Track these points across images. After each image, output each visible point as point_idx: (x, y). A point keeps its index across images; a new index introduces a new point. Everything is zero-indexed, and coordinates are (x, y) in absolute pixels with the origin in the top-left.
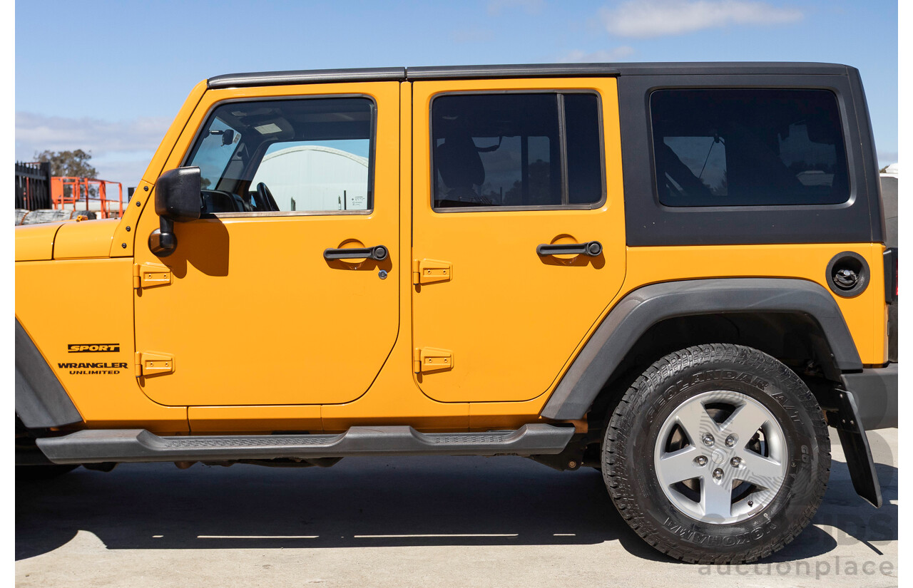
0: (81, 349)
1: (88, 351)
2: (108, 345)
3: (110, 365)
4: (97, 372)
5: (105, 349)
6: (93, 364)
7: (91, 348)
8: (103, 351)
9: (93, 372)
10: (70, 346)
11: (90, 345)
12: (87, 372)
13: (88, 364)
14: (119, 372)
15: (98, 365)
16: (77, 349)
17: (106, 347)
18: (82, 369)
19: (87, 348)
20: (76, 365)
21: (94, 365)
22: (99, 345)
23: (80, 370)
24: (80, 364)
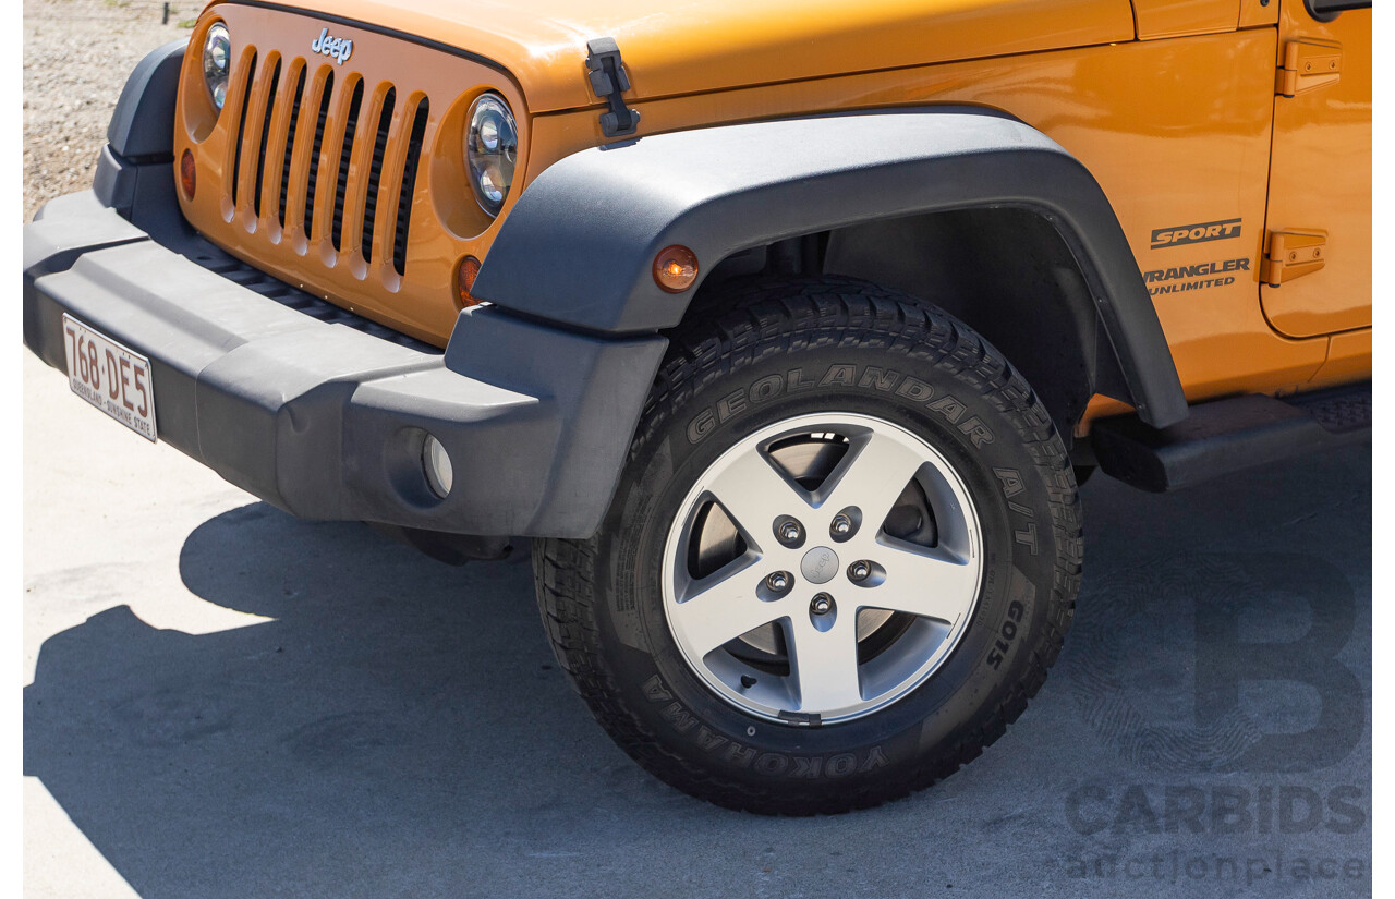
0: (1175, 240)
1: (1187, 241)
2: (1221, 223)
3: (1219, 267)
4: (1196, 285)
5: (1216, 234)
6: (1192, 267)
7: (1192, 236)
8: (1212, 238)
9: (1189, 286)
10: (1155, 234)
11: (1190, 228)
12: (1179, 287)
13: (1183, 269)
14: (1233, 279)
15: (1200, 271)
16: (1168, 239)
17: (1219, 228)
18: (1172, 281)
19: (1185, 233)
20: (1161, 273)
21: (1194, 271)
22: (1206, 226)
23: (1165, 284)
24: (1169, 271)
